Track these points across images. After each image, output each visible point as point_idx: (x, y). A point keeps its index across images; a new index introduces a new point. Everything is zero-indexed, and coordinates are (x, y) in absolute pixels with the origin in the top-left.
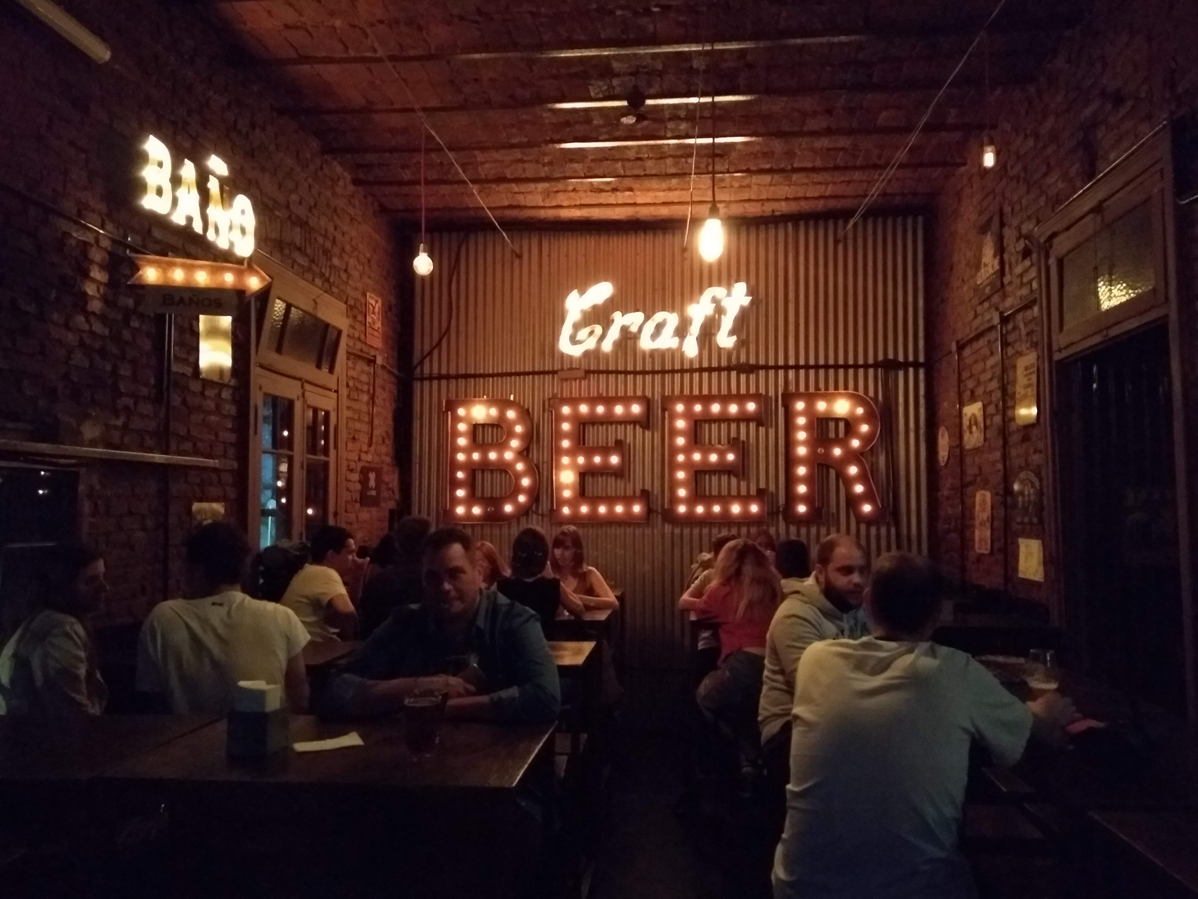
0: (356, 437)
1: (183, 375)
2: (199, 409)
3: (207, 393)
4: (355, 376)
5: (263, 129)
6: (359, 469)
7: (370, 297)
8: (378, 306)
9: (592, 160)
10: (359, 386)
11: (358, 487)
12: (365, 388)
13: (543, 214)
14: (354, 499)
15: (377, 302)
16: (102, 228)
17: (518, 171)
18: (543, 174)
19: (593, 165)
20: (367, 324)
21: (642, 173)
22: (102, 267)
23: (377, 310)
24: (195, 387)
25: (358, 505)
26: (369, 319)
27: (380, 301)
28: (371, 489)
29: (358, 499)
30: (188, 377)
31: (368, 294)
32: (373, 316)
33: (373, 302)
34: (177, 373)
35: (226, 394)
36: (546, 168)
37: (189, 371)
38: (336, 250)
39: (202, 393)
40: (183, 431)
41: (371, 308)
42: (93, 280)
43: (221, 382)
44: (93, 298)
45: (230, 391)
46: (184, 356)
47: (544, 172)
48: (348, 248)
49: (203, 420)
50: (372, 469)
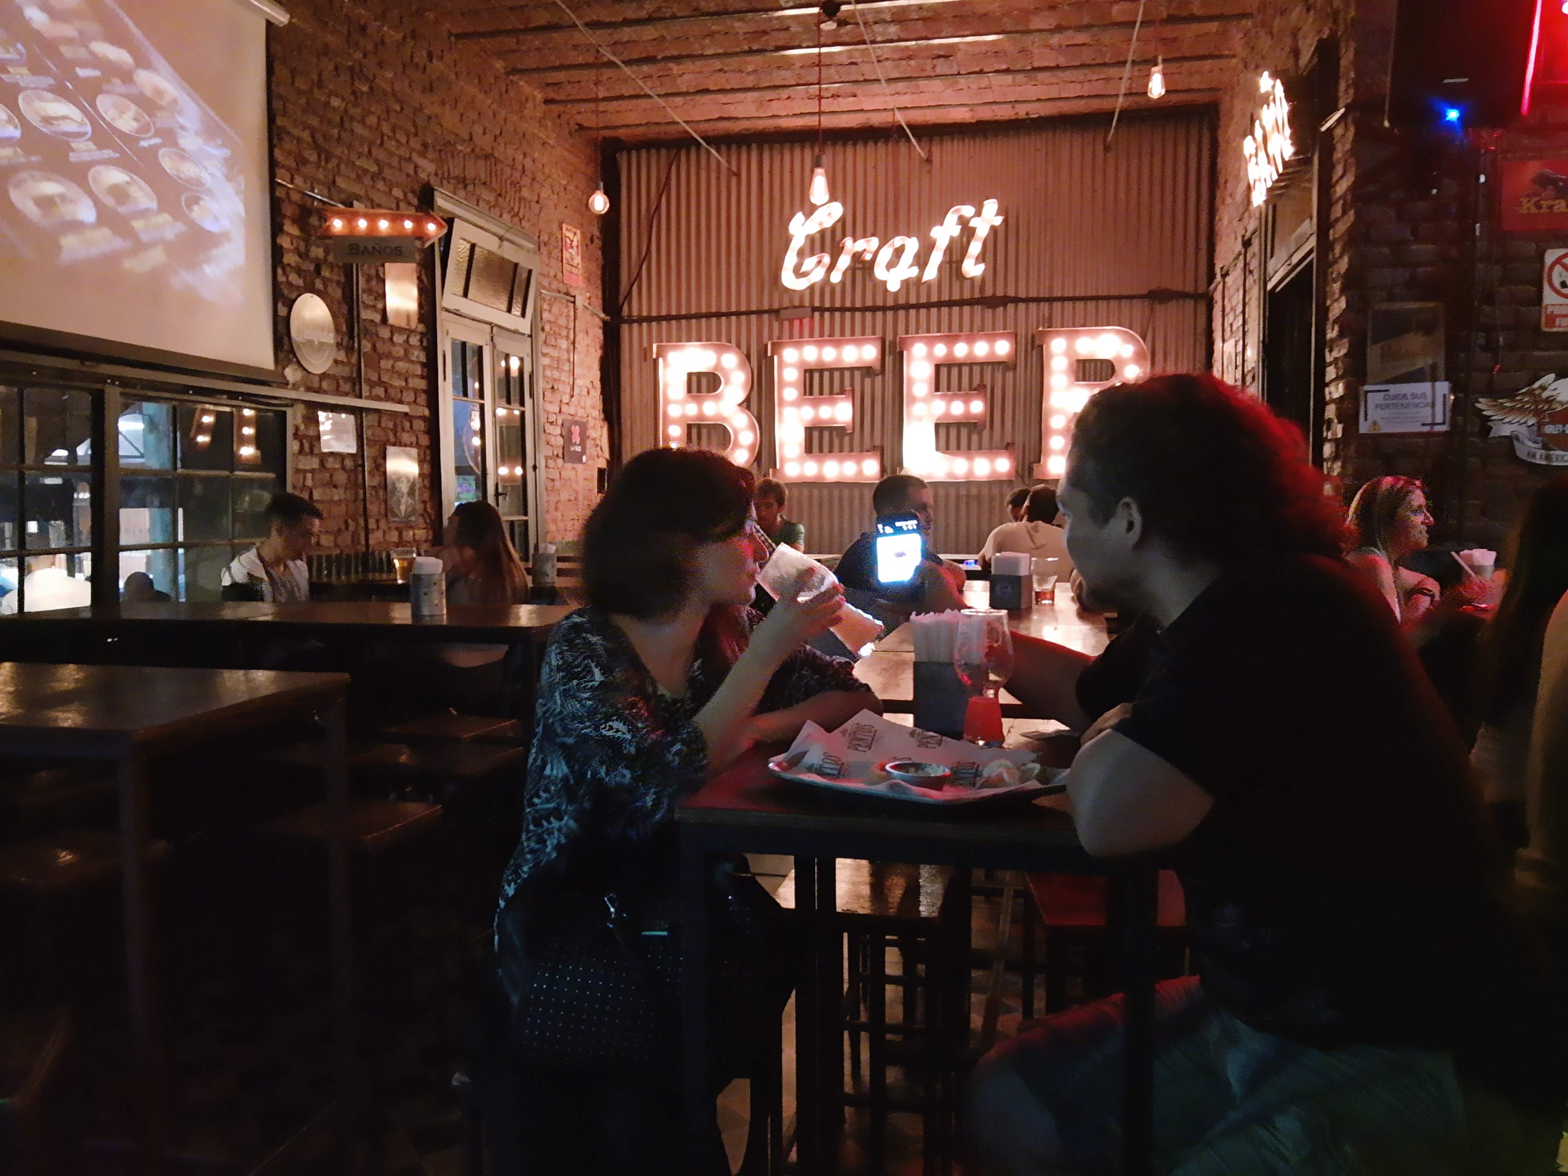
0: (556, 387)
1: (372, 321)
2: (389, 356)
3: (395, 339)
4: (553, 320)
5: (441, 58)
6: (560, 422)
7: (567, 229)
8: (576, 240)
9: (801, 67)
10: (557, 331)
11: (560, 441)
12: (564, 333)
13: (761, 125)
14: (555, 454)
15: (575, 234)
16: (292, 183)
17: (721, 81)
18: (750, 85)
19: (803, 72)
20: (564, 261)
21: (862, 79)
22: (294, 221)
23: (575, 244)
24: (385, 333)
25: (560, 461)
26: (566, 255)
27: (578, 232)
28: (575, 444)
29: (560, 455)
30: (376, 323)
31: (564, 226)
32: (571, 250)
33: (570, 235)
34: (365, 320)
35: (414, 340)
36: (751, 78)
37: (377, 318)
38: (526, 181)
39: (391, 339)
40: (374, 377)
41: (569, 242)
42: (289, 234)
43: (407, 327)
44: (289, 251)
45: (418, 337)
46: (371, 303)
47: (750, 81)
48: (540, 177)
49: (393, 367)
50: (576, 423)
